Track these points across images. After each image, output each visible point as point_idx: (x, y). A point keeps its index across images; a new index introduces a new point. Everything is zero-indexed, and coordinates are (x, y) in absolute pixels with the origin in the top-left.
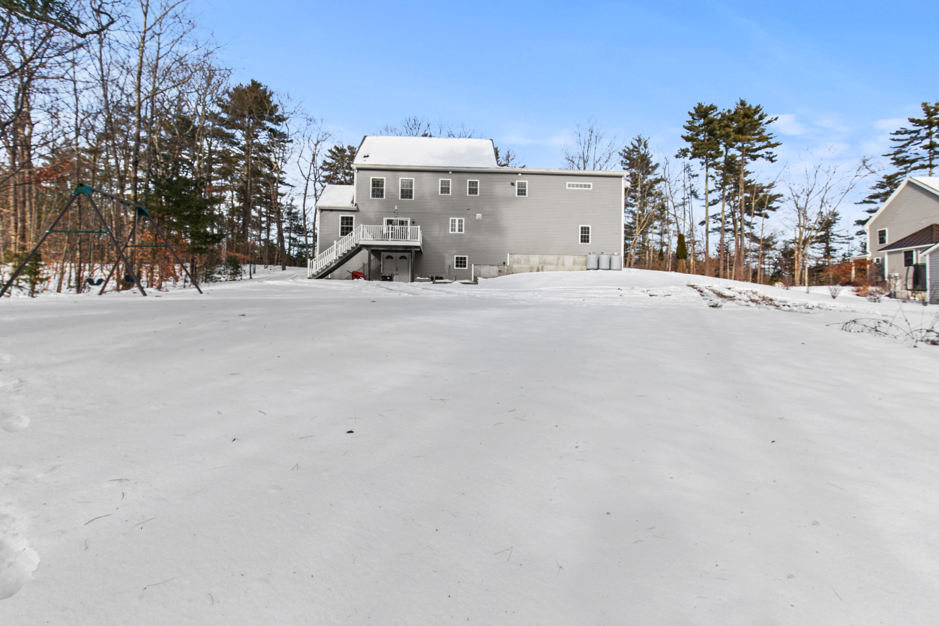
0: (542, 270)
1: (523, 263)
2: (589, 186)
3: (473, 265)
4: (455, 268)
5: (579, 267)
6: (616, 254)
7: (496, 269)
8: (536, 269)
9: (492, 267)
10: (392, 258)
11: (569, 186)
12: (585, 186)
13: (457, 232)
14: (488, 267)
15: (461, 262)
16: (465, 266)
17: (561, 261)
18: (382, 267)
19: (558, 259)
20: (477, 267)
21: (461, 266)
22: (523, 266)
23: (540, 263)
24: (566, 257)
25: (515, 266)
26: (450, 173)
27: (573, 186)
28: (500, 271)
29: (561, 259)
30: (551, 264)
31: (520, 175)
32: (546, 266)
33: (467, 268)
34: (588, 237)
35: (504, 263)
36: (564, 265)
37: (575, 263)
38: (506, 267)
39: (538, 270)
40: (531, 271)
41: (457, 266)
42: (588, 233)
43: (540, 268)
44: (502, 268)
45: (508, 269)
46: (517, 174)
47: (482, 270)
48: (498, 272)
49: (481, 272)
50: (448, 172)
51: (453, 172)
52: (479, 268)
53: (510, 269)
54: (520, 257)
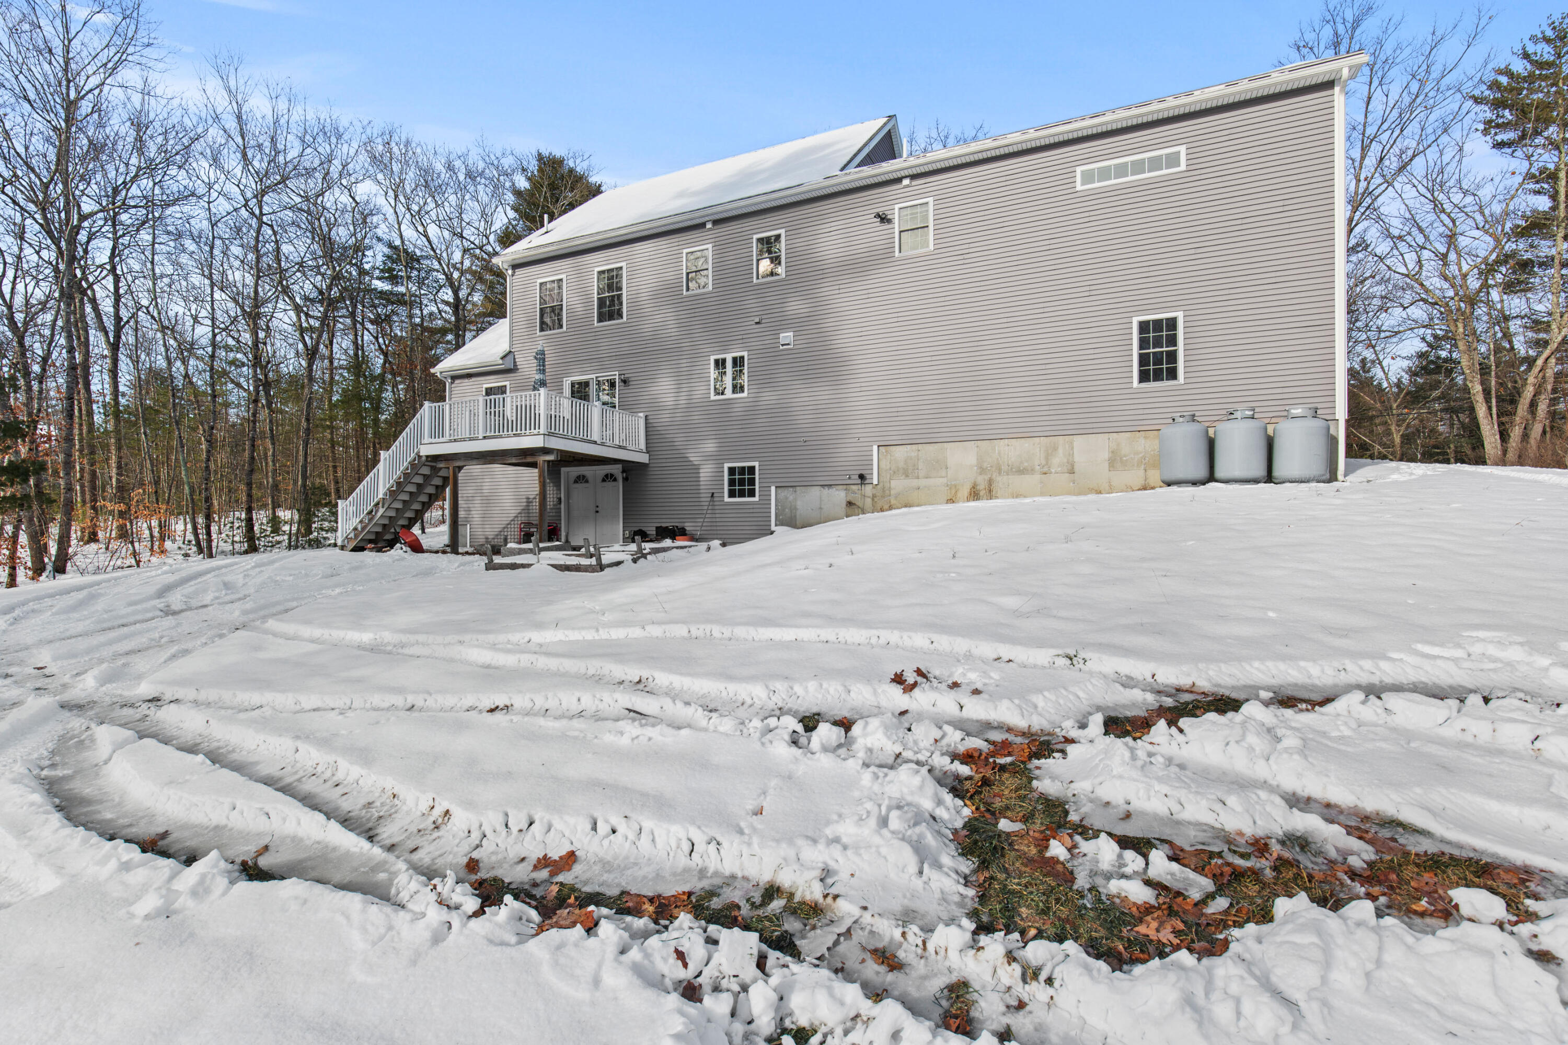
0: (990, 495)
1: (922, 474)
2: (1173, 160)
3: (773, 489)
4: (727, 499)
5: (1136, 476)
6: (1297, 411)
7: (839, 496)
8: (965, 491)
9: (826, 491)
10: (587, 481)
11: (1088, 177)
12: (1155, 164)
13: (729, 394)
14: (815, 492)
15: (742, 482)
16: (752, 493)
17: (1058, 460)
18: (563, 506)
19: (1050, 453)
20: (784, 493)
21: (742, 494)
22: (922, 482)
23: (982, 470)
24: (1078, 441)
25: (898, 485)
26: (709, 226)
27: (1104, 174)
28: (850, 504)
29: (1060, 451)
30: (1021, 471)
31: (906, 182)
32: (1001, 481)
33: (758, 498)
34: (1172, 357)
35: (863, 477)
36: (1072, 472)
37: (1115, 461)
38: (868, 490)
39: (975, 495)
40: (951, 501)
41: (732, 494)
42: (1173, 340)
43: (982, 486)
44: (854, 493)
45: (874, 496)
46: (899, 180)
47: (799, 504)
48: (844, 504)
49: (796, 509)
50: (703, 225)
51: (716, 222)
52: (791, 498)
53: (883, 497)
54: (913, 454)
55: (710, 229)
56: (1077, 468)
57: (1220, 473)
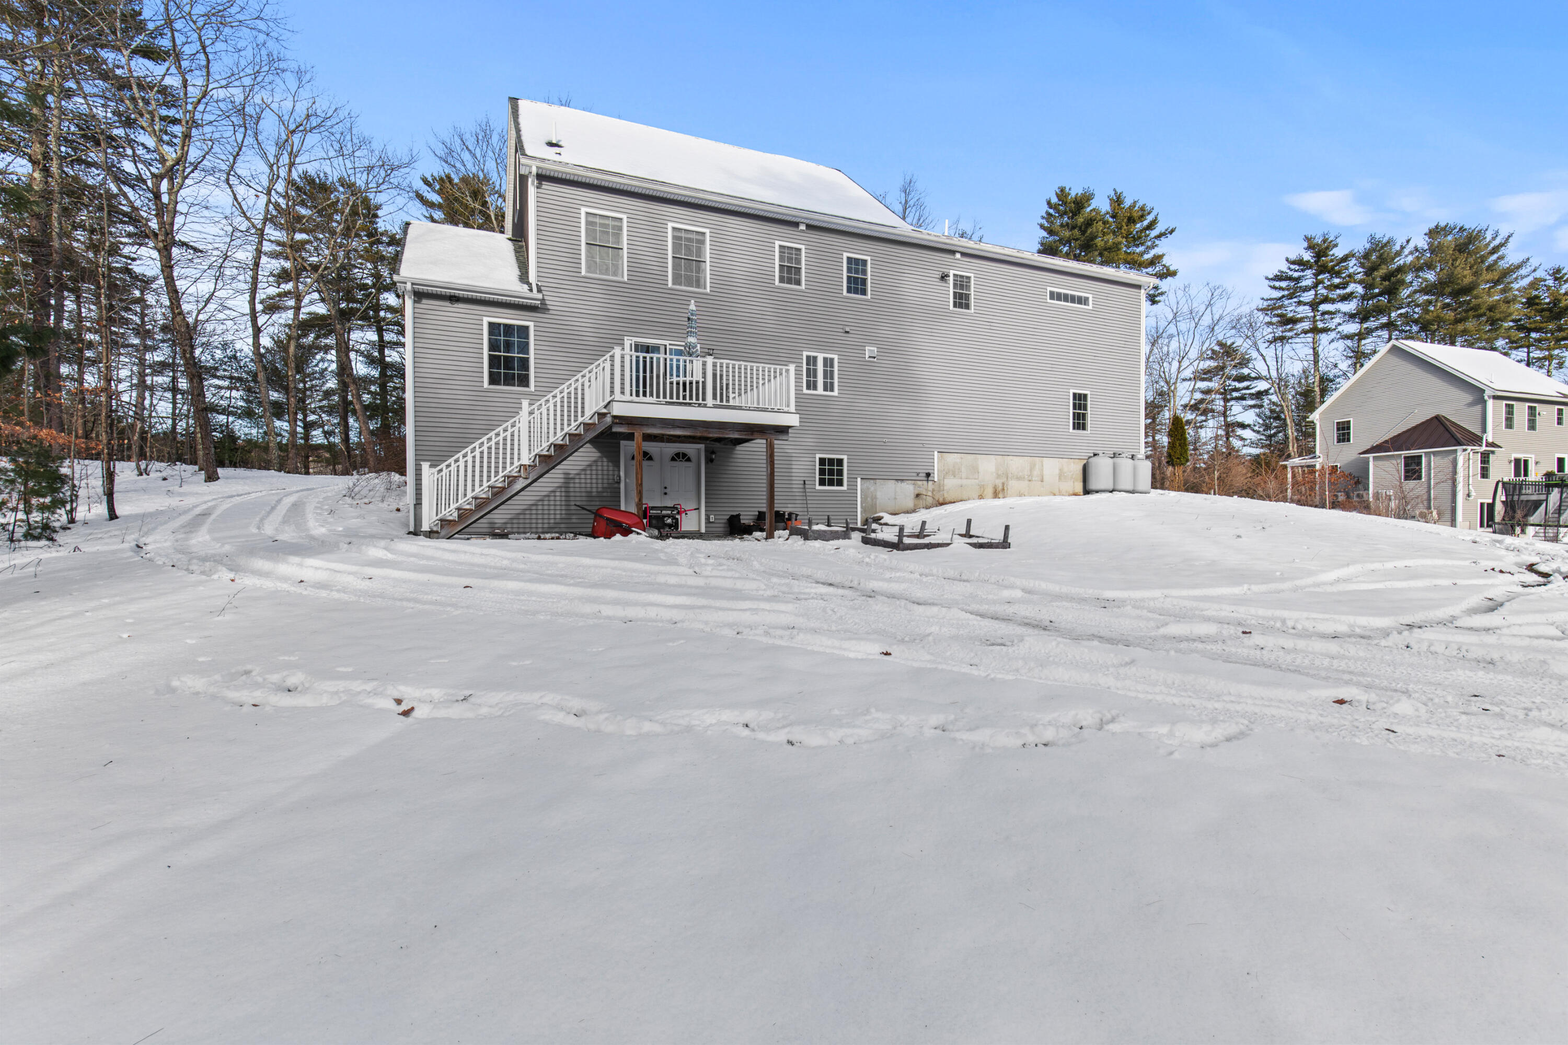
0: (1004, 495)
1: (964, 476)
2: (1088, 301)
3: (859, 480)
4: (816, 487)
5: (1072, 487)
7: (907, 490)
8: (989, 491)
9: (899, 484)
10: (650, 459)
11: (1053, 295)
12: (1080, 300)
13: (820, 390)
14: (891, 484)
15: (831, 472)
16: (840, 483)
17: (1036, 472)
18: (622, 486)
19: (1032, 467)
20: (868, 485)
21: (831, 483)
22: (965, 482)
23: (998, 476)
24: (1046, 462)
25: (950, 483)
26: (803, 227)
27: (1060, 297)
28: (918, 496)
29: (1037, 467)
30: (1019, 479)
31: (958, 256)
32: (1013, 485)
33: (845, 488)
34: (1086, 416)
35: (928, 475)
36: (1042, 481)
37: (1061, 476)
38: (932, 486)
39: (996, 495)
40: (981, 497)
41: (821, 482)
42: (1086, 407)
43: (999, 488)
44: (919, 487)
45: (933, 490)
46: (953, 252)
47: (879, 494)
48: (913, 496)
49: (876, 498)
50: (796, 224)
51: (809, 227)
52: (872, 489)
53: (939, 491)
54: (958, 461)
55: (802, 231)
56: (1045, 478)
57: (1092, 486)
